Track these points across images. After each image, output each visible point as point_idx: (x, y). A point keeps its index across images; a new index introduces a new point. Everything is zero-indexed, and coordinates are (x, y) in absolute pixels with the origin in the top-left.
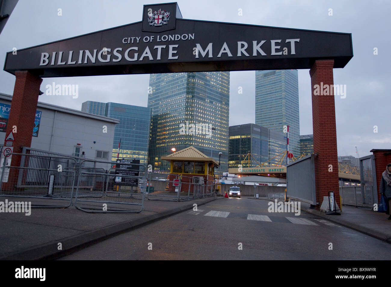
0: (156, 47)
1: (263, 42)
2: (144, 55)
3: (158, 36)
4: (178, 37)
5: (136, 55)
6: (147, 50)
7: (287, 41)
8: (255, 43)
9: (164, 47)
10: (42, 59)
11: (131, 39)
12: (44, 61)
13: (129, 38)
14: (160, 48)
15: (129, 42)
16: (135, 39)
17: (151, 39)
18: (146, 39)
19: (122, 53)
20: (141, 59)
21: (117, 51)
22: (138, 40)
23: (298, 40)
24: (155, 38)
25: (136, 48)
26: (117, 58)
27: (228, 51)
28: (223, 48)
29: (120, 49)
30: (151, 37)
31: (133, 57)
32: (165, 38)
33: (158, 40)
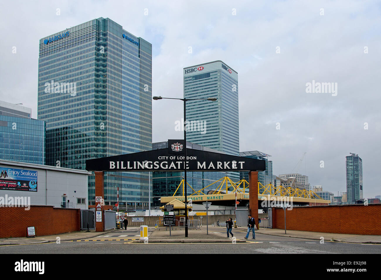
0: (177, 162)
1: (229, 162)
2: (171, 166)
3: (178, 157)
4: (188, 158)
5: (167, 166)
6: (173, 163)
7: (239, 162)
8: (225, 162)
9: (181, 162)
10: (111, 165)
11: (163, 158)
12: (112, 166)
13: (162, 157)
14: (179, 163)
15: (162, 159)
16: (165, 158)
17: (174, 158)
18: (172, 158)
19: (159, 164)
20: (170, 168)
21: (156, 163)
22: (167, 158)
23: (244, 162)
24: (176, 158)
25: (167, 162)
26: (156, 167)
27: (213, 166)
28: (210, 165)
29: (158, 162)
30: (174, 157)
31: (165, 167)
32: (181, 158)
33: (178, 159)
